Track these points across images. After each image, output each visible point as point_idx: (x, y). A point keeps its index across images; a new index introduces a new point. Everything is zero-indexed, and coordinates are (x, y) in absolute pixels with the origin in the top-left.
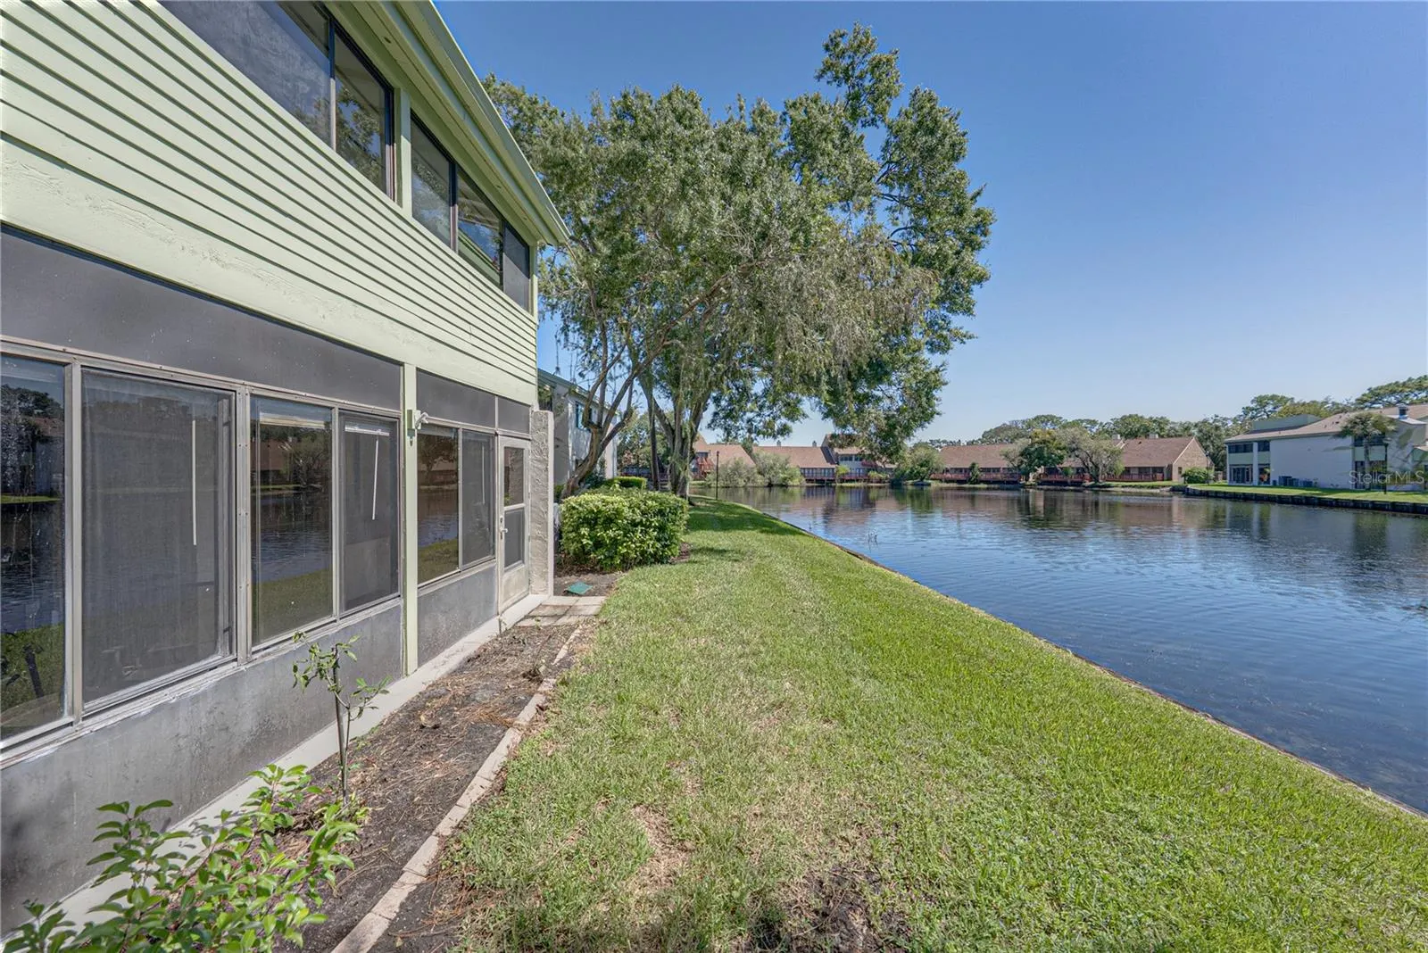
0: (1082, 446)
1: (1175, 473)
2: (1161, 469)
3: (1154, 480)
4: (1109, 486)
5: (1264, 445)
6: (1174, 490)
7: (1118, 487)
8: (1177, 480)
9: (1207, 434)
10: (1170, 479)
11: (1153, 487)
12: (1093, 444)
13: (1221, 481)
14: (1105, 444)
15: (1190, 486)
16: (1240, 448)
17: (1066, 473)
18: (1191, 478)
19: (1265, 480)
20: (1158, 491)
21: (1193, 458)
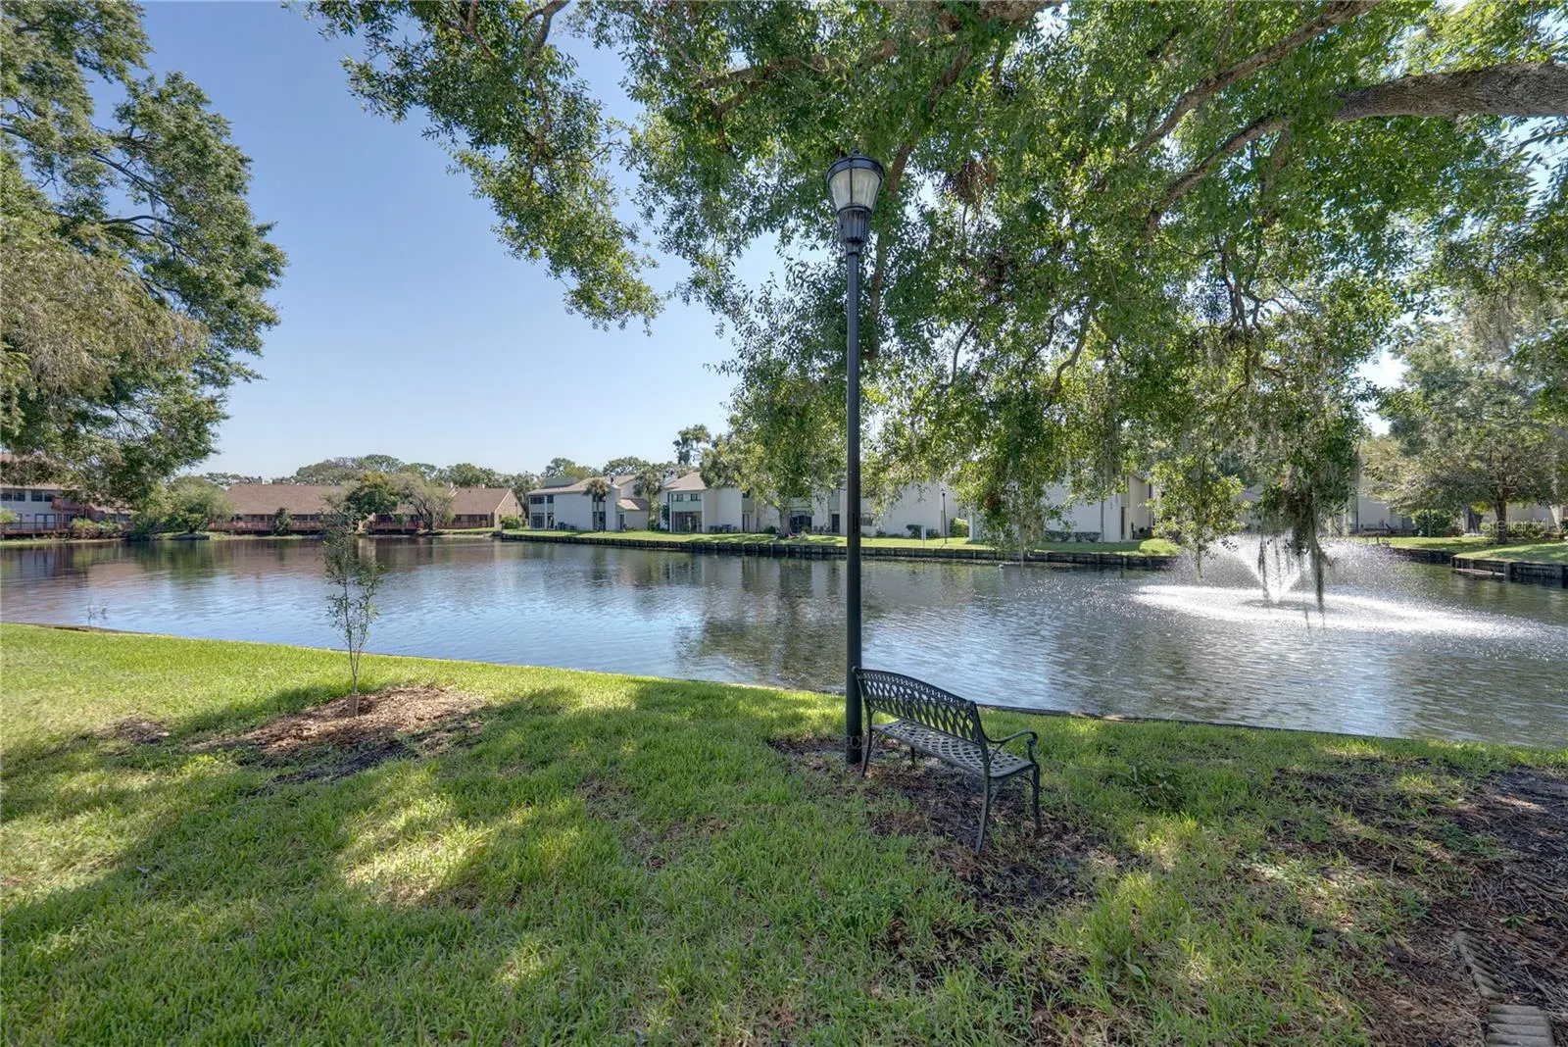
0: (415, 493)
1: (497, 521)
2: (483, 517)
3: (481, 526)
4: (442, 534)
5: (551, 498)
6: (495, 535)
7: (450, 534)
8: (497, 527)
9: (520, 486)
10: (492, 526)
11: (478, 533)
12: (426, 491)
13: (528, 527)
14: (439, 491)
15: (505, 532)
16: (538, 500)
17: (399, 519)
18: (507, 526)
19: (551, 527)
20: (482, 537)
21: (508, 507)
